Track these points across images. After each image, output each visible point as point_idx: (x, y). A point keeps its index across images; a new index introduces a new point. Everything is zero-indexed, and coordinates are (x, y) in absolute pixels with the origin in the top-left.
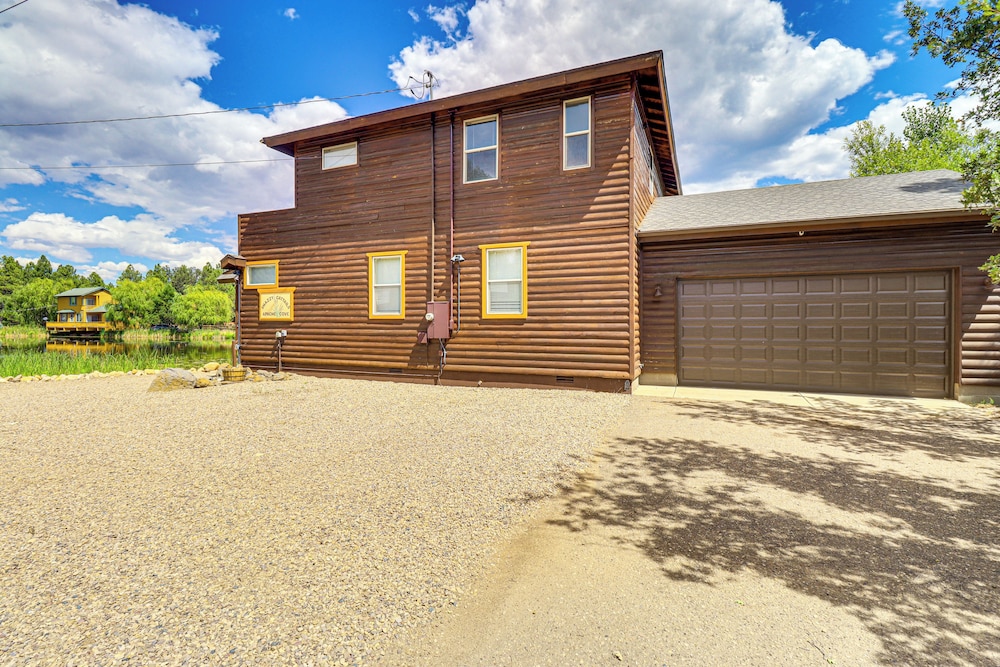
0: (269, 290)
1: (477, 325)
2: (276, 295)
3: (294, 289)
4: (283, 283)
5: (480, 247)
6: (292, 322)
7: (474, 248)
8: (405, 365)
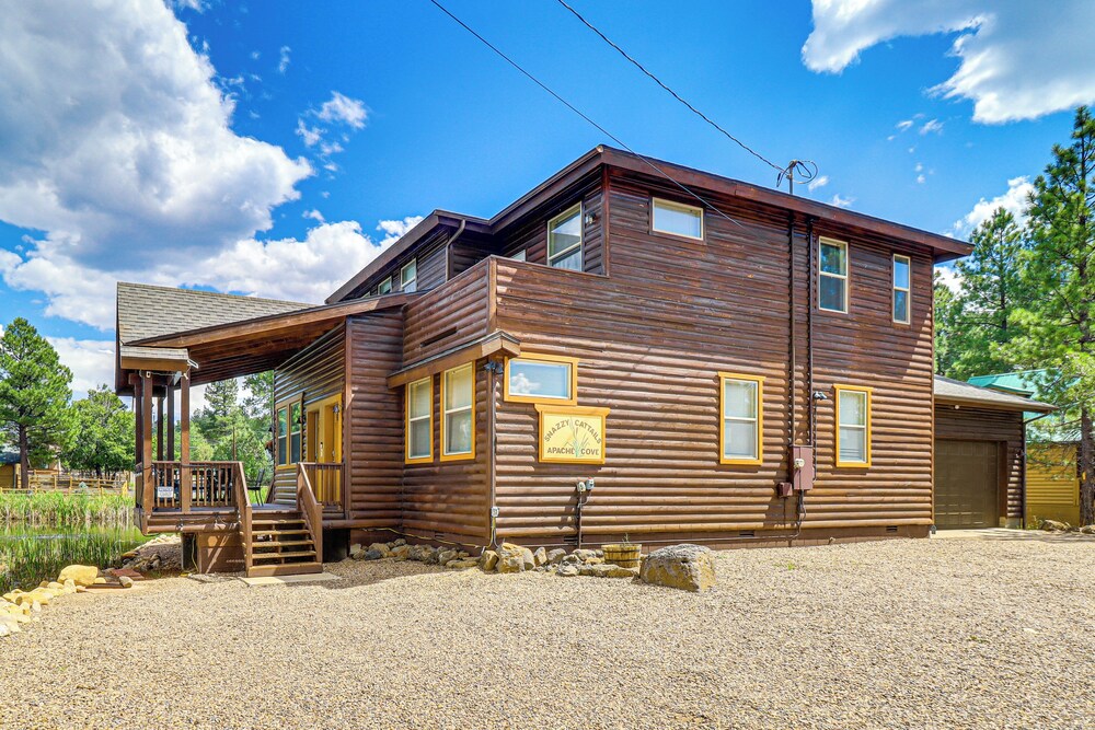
0: (557, 406)
1: (829, 475)
2: (574, 418)
3: (608, 411)
4: (586, 399)
5: (835, 385)
6: (600, 466)
7: (829, 386)
8: (761, 524)
